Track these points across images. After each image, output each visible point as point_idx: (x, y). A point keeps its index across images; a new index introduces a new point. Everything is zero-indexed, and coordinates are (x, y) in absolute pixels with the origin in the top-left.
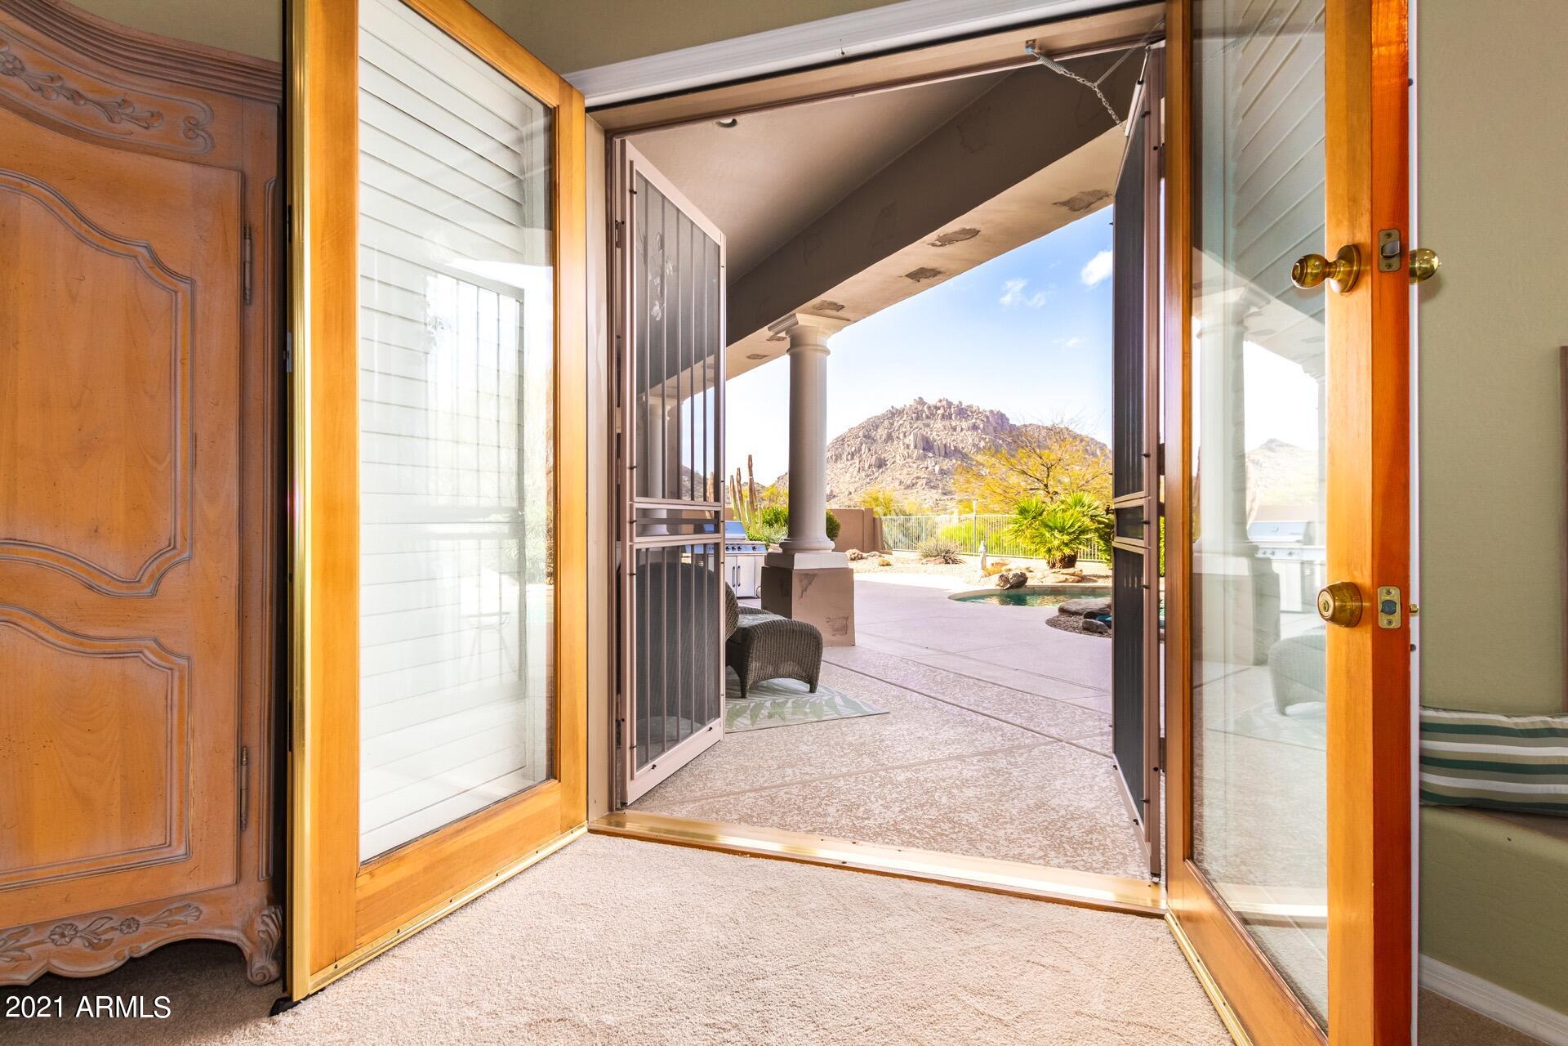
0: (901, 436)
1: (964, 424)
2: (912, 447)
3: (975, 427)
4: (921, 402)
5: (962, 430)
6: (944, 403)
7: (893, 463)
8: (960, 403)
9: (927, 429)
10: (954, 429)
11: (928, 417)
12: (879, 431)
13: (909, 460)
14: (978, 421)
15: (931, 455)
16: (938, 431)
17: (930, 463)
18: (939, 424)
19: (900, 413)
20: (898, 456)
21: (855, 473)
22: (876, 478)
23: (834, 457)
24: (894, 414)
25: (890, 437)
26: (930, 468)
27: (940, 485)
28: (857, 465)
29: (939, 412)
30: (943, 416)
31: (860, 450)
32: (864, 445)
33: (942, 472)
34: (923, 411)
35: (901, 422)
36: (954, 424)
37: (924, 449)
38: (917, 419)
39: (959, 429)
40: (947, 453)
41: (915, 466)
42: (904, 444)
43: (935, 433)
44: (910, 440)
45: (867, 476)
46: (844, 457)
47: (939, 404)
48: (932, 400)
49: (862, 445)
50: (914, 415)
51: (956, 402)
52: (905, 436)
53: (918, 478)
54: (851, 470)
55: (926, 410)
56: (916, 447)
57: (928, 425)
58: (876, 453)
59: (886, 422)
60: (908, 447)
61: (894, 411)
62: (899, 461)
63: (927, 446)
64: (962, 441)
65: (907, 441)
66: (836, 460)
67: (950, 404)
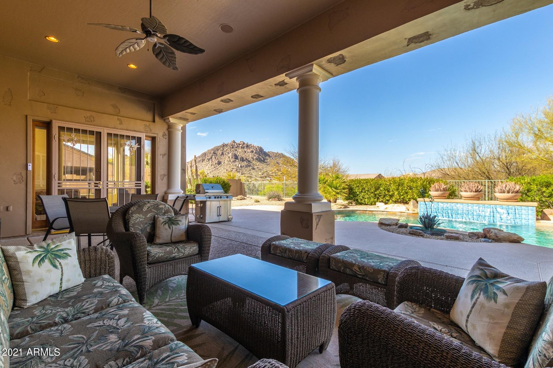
0: (227, 154)
1: (249, 151)
2: (231, 157)
3: (252, 152)
4: (234, 142)
5: (248, 152)
6: (242, 143)
7: (224, 163)
8: (248, 143)
9: (236, 152)
10: (245, 152)
11: (236, 147)
12: (219, 151)
13: (230, 162)
14: (254, 150)
15: (237, 161)
16: (240, 152)
17: (237, 163)
18: (240, 150)
19: (227, 145)
20: (226, 161)
21: (210, 166)
22: (218, 168)
23: (202, 160)
24: (224, 145)
25: (223, 154)
26: (237, 165)
27: (241, 171)
28: (211, 163)
29: (240, 146)
30: (242, 147)
31: (212, 158)
32: (213, 156)
33: (241, 167)
34: (235, 145)
35: (227, 149)
36: (245, 150)
37: (235, 159)
38: (233, 148)
39: (247, 152)
40: (243, 160)
41: (232, 164)
42: (228, 156)
43: (239, 153)
44: (230, 155)
45: (215, 167)
46: (206, 160)
47: (240, 143)
48: (238, 142)
49: (212, 156)
50: (231, 146)
51: (246, 143)
52: (228, 154)
53: (233, 168)
54: (208, 165)
55: (236, 145)
56: (232, 158)
57: (236, 150)
58: (218, 159)
59: (221, 148)
60: (229, 157)
61: (224, 144)
62: (226, 162)
63: (236, 157)
64: (248, 156)
65: (229, 155)
66: (203, 161)
67: (244, 143)
